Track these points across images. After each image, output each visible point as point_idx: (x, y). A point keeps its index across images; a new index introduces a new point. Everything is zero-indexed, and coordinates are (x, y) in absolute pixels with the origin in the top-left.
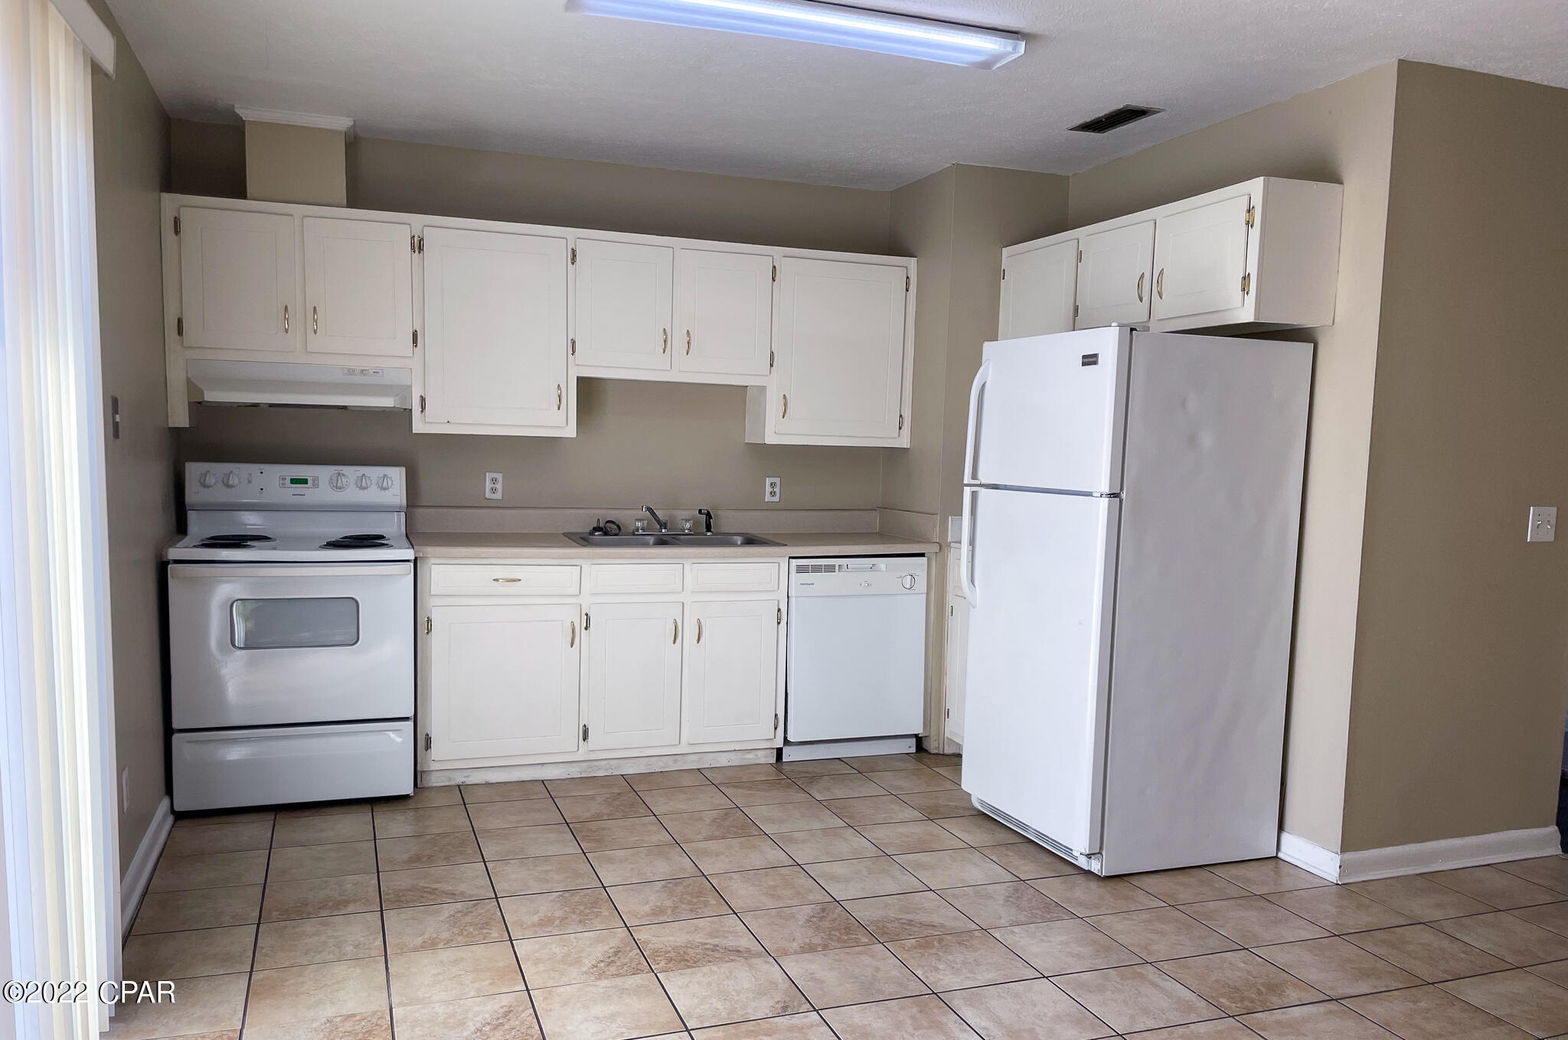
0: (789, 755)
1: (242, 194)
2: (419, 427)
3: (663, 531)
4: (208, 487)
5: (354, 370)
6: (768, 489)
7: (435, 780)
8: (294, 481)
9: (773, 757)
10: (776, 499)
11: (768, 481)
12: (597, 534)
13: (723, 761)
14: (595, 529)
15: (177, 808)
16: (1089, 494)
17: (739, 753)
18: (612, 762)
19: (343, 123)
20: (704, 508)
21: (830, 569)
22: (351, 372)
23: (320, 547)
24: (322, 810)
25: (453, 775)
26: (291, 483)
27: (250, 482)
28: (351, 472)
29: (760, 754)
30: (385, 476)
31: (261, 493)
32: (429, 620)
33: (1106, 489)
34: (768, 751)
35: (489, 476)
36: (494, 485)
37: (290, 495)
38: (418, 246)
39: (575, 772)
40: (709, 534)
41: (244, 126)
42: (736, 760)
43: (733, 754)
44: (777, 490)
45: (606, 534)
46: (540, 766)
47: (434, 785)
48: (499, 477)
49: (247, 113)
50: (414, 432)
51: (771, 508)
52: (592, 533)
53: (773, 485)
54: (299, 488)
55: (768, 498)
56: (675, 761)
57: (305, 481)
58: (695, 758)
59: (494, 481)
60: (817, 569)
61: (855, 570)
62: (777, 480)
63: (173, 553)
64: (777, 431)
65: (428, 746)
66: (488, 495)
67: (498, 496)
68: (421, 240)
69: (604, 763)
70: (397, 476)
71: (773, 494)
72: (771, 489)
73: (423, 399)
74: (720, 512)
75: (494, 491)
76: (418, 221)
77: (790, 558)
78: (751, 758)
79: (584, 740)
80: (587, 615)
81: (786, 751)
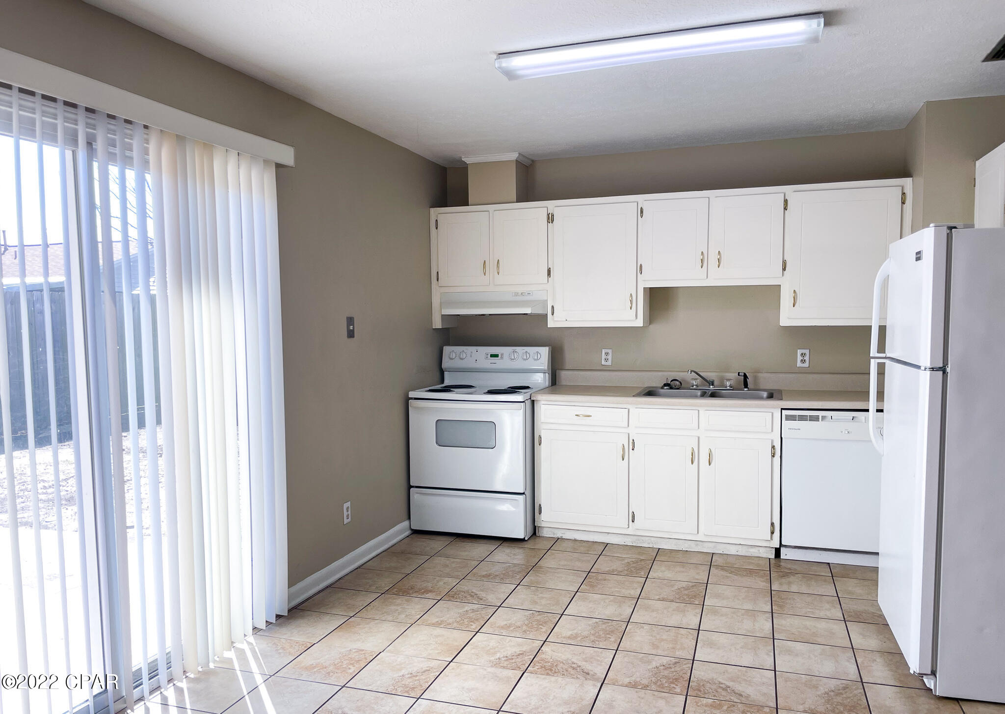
0: (785, 554)
1: (466, 203)
2: (551, 324)
3: (711, 387)
4: (452, 359)
5: (518, 293)
6: (799, 358)
7: (546, 533)
8: (492, 356)
9: (772, 554)
10: (806, 365)
11: (799, 352)
12: (665, 388)
13: (733, 550)
14: (665, 385)
15: (412, 528)
16: (918, 367)
17: (745, 547)
18: (652, 539)
19: (514, 156)
20: (742, 371)
21: (815, 419)
22: (516, 294)
23: (484, 393)
24: (478, 540)
25: (556, 531)
26: (491, 357)
27: (471, 356)
28: (520, 350)
29: (761, 550)
30: (537, 352)
31: (476, 362)
32: (540, 437)
33: (928, 365)
34: (768, 549)
35: (604, 351)
36: (606, 357)
37: (488, 363)
38: (551, 218)
39: (629, 541)
40: (746, 389)
41: (467, 168)
42: (743, 552)
43: (740, 546)
44: (807, 358)
45: (671, 388)
46: (607, 534)
47: (545, 535)
48: (610, 351)
49: (468, 160)
50: (548, 327)
51: (802, 371)
52: (662, 388)
53: (803, 355)
54: (494, 360)
55: (799, 364)
56: (697, 545)
57: (497, 356)
58: (711, 545)
59: (607, 354)
60: (802, 418)
61: (838, 420)
62: (807, 352)
63: (412, 394)
64: (788, 317)
65: (540, 512)
66: (603, 363)
67: (609, 363)
68: (553, 215)
69: (647, 538)
70: (544, 351)
71: (803, 361)
72: (802, 358)
73: (553, 307)
74: (760, 375)
75: (606, 360)
76: (551, 205)
77: (782, 409)
78: (754, 552)
79: (633, 521)
80: (633, 440)
81: (783, 550)
